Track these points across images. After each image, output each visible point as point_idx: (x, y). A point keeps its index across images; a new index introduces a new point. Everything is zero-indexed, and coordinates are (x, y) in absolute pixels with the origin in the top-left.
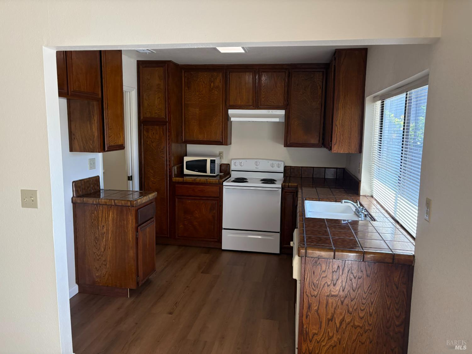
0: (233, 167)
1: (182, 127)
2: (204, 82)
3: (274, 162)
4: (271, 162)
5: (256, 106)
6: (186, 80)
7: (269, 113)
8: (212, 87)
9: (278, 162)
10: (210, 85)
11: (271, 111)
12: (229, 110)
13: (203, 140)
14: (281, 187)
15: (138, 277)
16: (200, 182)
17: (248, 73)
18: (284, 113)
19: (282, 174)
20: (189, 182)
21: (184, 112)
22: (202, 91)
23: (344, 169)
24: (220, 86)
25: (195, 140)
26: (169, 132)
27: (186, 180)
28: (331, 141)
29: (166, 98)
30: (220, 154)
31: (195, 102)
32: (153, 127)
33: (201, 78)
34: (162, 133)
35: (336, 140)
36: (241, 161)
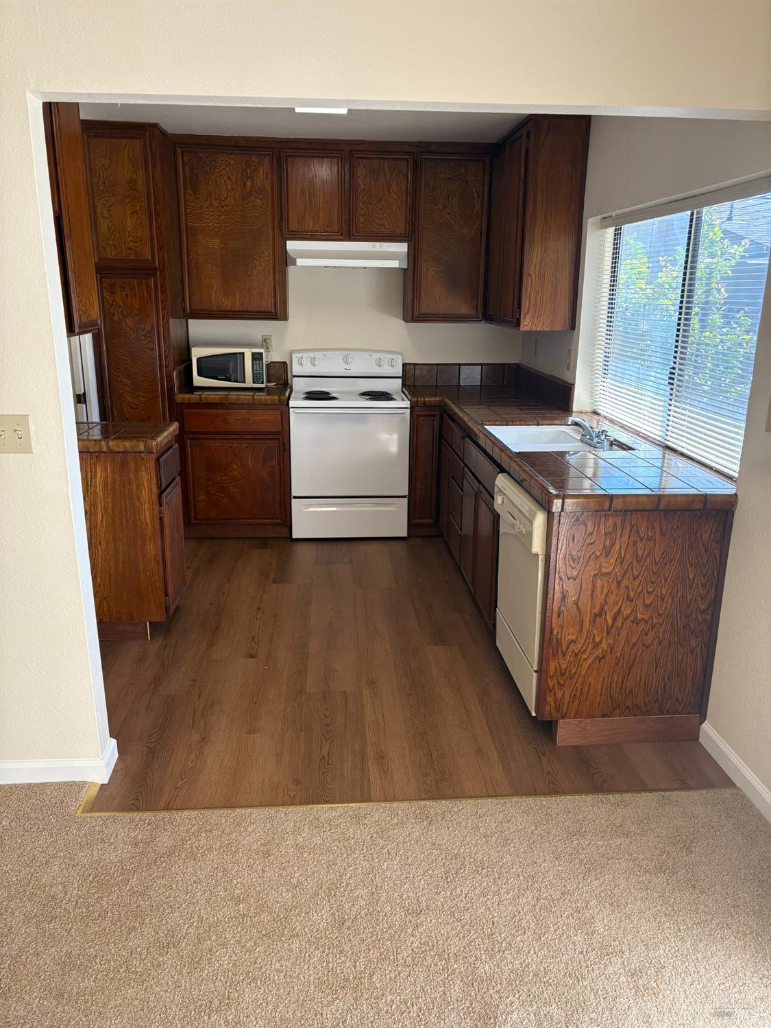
0: (296, 369)
1: (182, 280)
2: (229, 178)
3: (382, 356)
4: (376, 356)
5: (349, 233)
6: (187, 173)
7: (374, 250)
8: (248, 190)
9: (389, 356)
10: (245, 184)
11: (378, 244)
12: (289, 243)
13: (233, 309)
14: (409, 406)
15: (166, 596)
16: (238, 402)
17: (329, 159)
18: (406, 250)
19: (400, 381)
20: (214, 402)
21: (187, 248)
22: (226, 198)
23: (517, 364)
24: (267, 187)
25: (216, 309)
26: (162, 292)
27: (206, 398)
28: (519, 307)
29: (151, 214)
30: (265, 340)
31: (210, 224)
32: (124, 280)
33: (222, 168)
34: (145, 293)
35: (529, 304)
36: (312, 355)
